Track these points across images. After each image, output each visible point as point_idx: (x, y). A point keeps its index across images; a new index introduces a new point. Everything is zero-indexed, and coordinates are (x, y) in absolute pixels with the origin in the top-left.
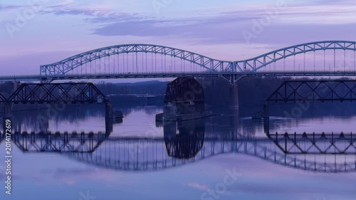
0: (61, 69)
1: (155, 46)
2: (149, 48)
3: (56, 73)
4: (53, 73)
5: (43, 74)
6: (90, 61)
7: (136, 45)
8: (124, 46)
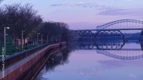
0: (103, 27)
1: (133, 20)
2: (131, 21)
3: (102, 28)
4: (100, 29)
5: (97, 29)
6: (112, 25)
7: (127, 20)
8: (123, 20)
